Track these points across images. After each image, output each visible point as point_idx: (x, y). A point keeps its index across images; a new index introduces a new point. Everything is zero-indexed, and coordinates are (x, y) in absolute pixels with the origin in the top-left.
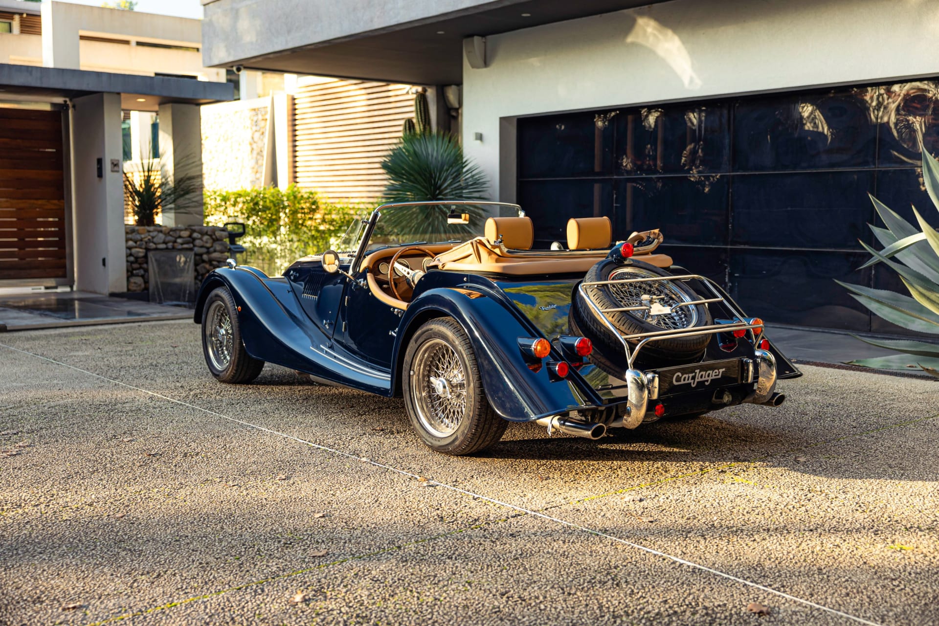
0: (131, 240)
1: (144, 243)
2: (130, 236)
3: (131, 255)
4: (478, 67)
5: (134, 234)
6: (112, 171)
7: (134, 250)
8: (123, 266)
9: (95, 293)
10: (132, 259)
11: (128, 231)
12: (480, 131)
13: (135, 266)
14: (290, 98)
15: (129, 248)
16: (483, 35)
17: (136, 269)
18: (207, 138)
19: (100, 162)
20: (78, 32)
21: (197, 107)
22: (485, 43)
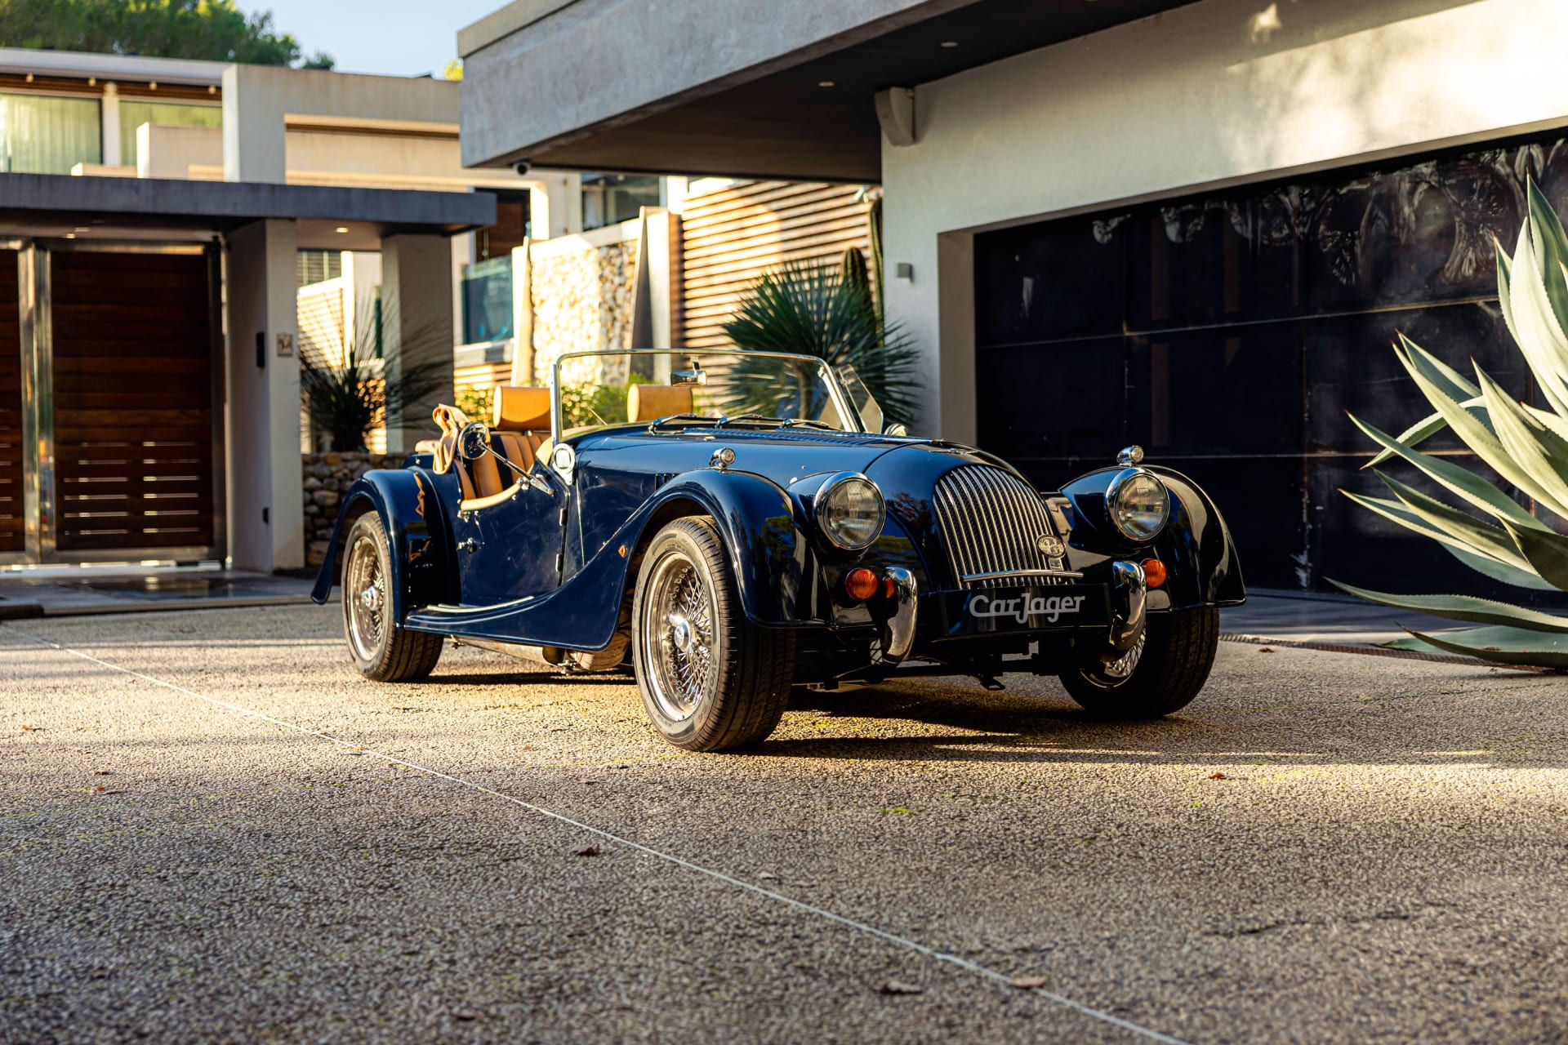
0: (313, 475)
1: (336, 481)
2: (310, 469)
3: (312, 502)
4: (903, 144)
5: (318, 465)
6: (280, 355)
7: (317, 495)
8: (299, 520)
9: (256, 570)
10: (314, 509)
11: (307, 459)
12: (906, 260)
13: (320, 521)
14: (675, 220)
15: (309, 490)
16: (908, 83)
17: (321, 528)
18: (542, 301)
19: (261, 339)
20: (282, 118)
21: (446, 240)
22: (913, 98)
